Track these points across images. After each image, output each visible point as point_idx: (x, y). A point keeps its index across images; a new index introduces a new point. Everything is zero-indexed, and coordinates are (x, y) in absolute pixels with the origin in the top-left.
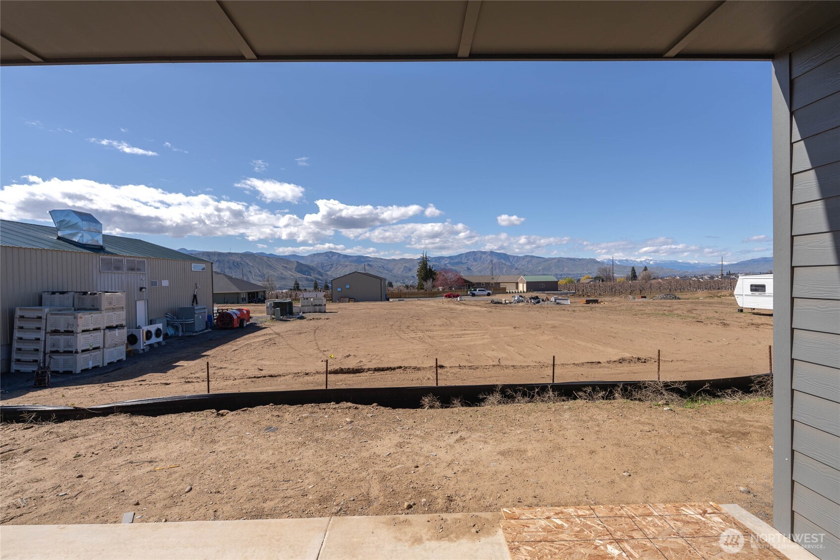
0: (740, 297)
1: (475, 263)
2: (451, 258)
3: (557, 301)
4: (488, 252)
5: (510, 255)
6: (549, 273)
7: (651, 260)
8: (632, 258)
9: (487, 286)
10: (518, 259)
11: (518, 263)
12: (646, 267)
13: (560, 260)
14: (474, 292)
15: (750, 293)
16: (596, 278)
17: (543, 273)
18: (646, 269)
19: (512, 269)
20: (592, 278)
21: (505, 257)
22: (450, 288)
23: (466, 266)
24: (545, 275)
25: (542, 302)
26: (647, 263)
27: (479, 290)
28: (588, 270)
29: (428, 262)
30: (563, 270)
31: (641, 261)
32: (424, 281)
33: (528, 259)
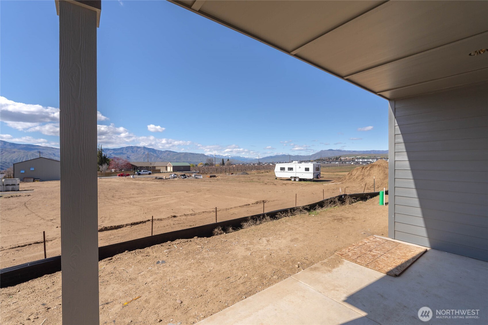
0: (277, 173)
1: (133, 154)
2: (114, 150)
3: (196, 177)
4: (142, 147)
5: (156, 150)
6: (180, 161)
7: (230, 156)
8: (221, 154)
9: (147, 168)
10: (161, 152)
11: (161, 155)
12: (228, 159)
13: (186, 154)
14: (140, 172)
15: (280, 171)
16: (206, 164)
17: (176, 161)
18: (228, 160)
19: (158, 158)
20: (204, 164)
21: (153, 150)
22: (121, 170)
23: (126, 156)
24: (178, 162)
25: (187, 178)
26: (228, 157)
27: (143, 171)
28: (200, 160)
29: (103, 152)
30: (188, 159)
31: (225, 156)
32: (100, 165)
33: (167, 153)
